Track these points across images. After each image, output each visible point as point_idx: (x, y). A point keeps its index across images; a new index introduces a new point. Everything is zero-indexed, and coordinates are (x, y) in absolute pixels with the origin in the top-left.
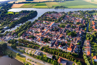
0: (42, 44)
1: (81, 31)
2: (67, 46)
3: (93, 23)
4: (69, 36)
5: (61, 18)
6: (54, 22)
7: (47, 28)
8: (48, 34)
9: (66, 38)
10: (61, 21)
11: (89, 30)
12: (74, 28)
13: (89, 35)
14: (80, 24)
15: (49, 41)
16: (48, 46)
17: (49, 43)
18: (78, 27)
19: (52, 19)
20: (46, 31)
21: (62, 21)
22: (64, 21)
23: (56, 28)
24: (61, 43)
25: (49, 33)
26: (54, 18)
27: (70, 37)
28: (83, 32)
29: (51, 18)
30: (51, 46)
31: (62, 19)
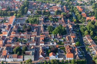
0: (15, 59)
1: (71, 24)
2: (62, 52)
3: (80, 9)
4: (57, 36)
5: (24, 7)
6: (14, 16)
7: (8, 29)
8: (16, 40)
9: (52, 40)
10: (26, 13)
11: (80, 20)
12: (57, 21)
13: (86, 28)
14: (62, 14)
15: (26, 52)
16: (31, 61)
17: (28, 54)
18: (61, 19)
19: (7, 11)
20: (6, 35)
21: (29, 12)
22: (32, 13)
23: (26, 27)
24: (50, 49)
25: (16, 38)
26: (9, 9)
27: (59, 37)
28: (74, 25)
29: (4, 10)
30: (35, 60)
31: (26, 8)
